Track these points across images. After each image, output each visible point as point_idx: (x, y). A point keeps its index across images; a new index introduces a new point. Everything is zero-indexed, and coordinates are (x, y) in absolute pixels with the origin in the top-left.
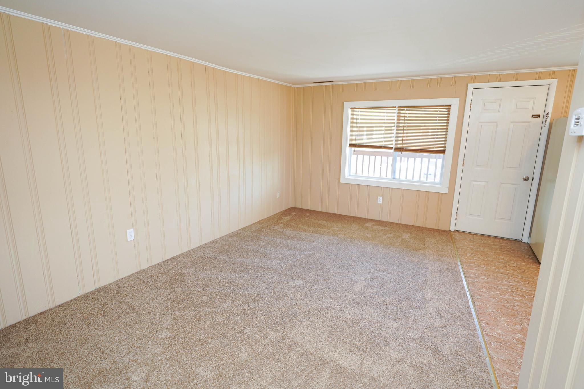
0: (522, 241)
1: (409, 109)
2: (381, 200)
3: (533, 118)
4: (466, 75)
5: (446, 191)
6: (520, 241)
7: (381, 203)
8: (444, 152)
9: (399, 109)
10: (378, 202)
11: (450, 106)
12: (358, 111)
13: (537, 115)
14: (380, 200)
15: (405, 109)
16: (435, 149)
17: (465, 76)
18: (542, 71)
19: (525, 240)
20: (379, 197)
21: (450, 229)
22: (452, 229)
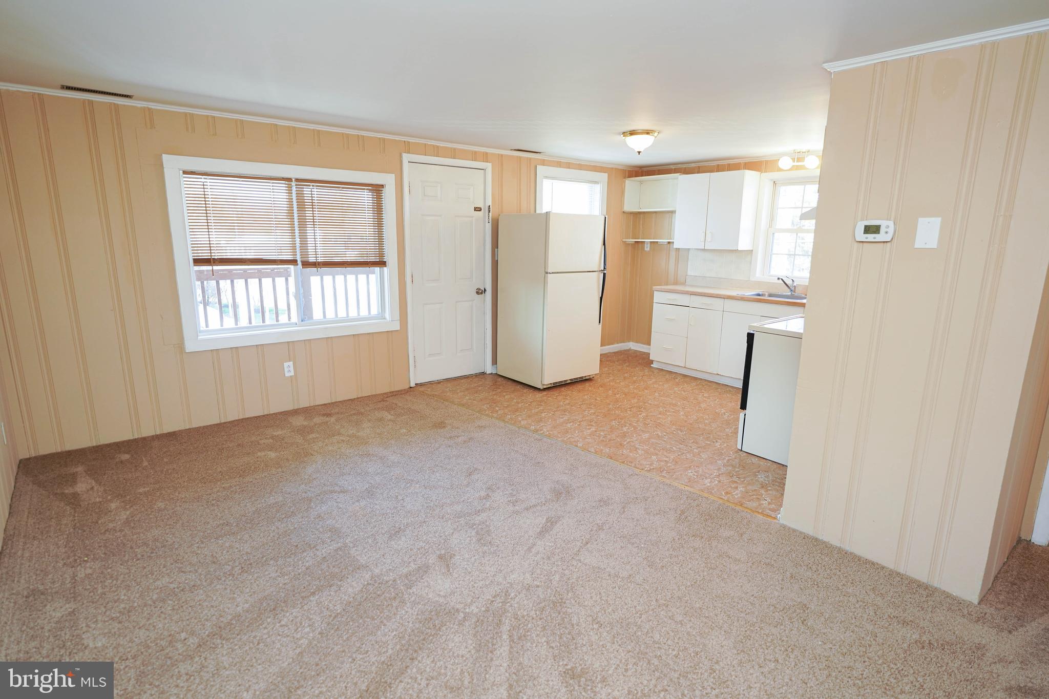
0: (486, 373)
1: (317, 186)
2: (292, 369)
3: (476, 212)
4: (397, 138)
5: (396, 326)
6: (483, 373)
7: (292, 374)
8: (382, 264)
9: (298, 183)
10: (287, 375)
11: (382, 186)
12: (206, 180)
13: (479, 208)
14: (289, 369)
15: (310, 186)
16: (370, 259)
17: (395, 140)
18: (477, 150)
19: (489, 369)
20: (286, 364)
21: (411, 384)
22: (413, 385)
